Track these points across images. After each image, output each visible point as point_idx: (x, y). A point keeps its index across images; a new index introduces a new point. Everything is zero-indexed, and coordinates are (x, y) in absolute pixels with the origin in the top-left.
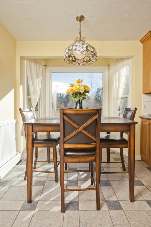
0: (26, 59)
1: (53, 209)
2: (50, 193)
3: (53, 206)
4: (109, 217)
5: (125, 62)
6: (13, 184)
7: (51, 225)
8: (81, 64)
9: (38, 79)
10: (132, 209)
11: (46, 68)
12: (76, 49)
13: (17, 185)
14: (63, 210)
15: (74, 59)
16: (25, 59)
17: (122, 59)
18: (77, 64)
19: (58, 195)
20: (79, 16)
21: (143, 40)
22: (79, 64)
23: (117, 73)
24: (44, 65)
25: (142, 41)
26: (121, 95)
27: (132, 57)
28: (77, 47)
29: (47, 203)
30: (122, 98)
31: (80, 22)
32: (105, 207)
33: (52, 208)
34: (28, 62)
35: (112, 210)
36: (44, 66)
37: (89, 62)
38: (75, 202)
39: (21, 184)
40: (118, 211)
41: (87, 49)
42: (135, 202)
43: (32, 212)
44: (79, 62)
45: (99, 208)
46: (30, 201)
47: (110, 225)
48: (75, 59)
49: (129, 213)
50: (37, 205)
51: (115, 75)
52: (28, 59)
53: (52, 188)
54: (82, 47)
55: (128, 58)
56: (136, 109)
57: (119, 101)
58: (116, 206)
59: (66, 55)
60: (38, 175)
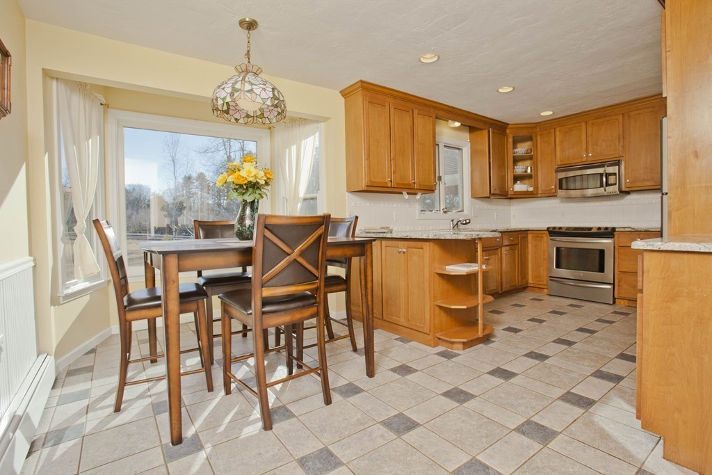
0: (57, 79)
1: (243, 433)
2: (213, 411)
3: (241, 430)
4: (352, 407)
5: (311, 127)
6: (87, 431)
7: (260, 454)
8: (241, 121)
9: (90, 141)
10: (377, 386)
11: (105, 113)
12: (251, 91)
13: (105, 428)
14: (268, 426)
15: (225, 108)
16: (52, 78)
17: (305, 119)
18: (233, 120)
19: (235, 410)
20: (247, 19)
21: (346, 92)
22: (237, 120)
23: (294, 148)
24: (101, 104)
25: (345, 94)
26: (302, 193)
27: (326, 119)
28: (253, 87)
29: (222, 429)
30: (305, 199)
31: (247, 31)
32: (336, 397)
33: (241, 433)
34: (62, 87)
35: (350, 396)
36: (102, 107)
37: (260, 120)
38: (279, 408)
39: (112, 423)
40: (359, 395)
41: (274, 94)
42: (376, 376)
43: (203, 455)
44: (237, 116)
45: (328, 401)
46: (177, 440)
47: (360, 414)
48: (229, 109)
49: (376, 391)
50: (200, 441)
51: (288, 150)
52: (62, 79)
53: (210, 404)
54: (264, 89)
55: (317, 120)
56: (357, 218)
57: (299, 205)
58: (351, 390)
59: (225, 98)
60: (145, 392)
